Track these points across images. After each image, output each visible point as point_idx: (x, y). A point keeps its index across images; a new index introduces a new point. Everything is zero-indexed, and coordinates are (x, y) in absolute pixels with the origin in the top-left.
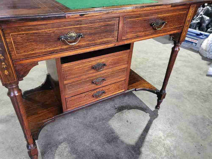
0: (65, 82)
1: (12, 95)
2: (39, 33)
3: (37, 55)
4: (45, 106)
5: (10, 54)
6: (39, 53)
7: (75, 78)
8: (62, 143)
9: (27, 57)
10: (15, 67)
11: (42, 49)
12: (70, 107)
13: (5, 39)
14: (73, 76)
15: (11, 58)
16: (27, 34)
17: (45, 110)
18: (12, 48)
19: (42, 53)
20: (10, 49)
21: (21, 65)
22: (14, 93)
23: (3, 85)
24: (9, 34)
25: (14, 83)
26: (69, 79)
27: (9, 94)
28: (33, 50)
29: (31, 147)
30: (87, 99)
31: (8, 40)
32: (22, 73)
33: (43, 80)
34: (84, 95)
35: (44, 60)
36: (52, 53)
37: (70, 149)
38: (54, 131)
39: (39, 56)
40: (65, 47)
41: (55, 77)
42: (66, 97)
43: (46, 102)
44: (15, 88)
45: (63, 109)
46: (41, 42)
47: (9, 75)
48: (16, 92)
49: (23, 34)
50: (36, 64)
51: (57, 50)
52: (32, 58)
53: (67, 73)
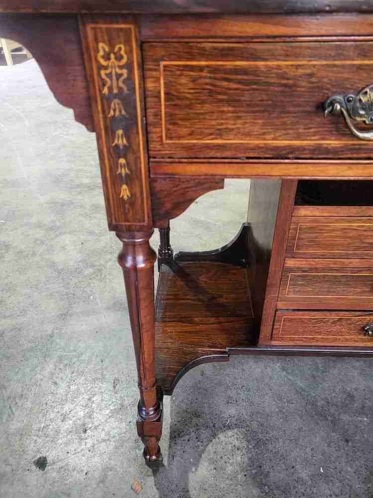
0: (290, 263)
1: (129, 263)
2: (255, 72)
3: (228, 154)
4: (214, 307)
5: (147, 133)
6: (237, 147)
7: (323, 257)
8: (229, 427)
9: (194, 155)
10: (151, 181)
11: (248, 135)
12: (282, 339)
13: (143, 78)
14: (320, 252)
15: (147, 149)
16: (214, 70)
17: (213, 320)
18: (157, 115)
19: (246, 148)
20: (151, 119)
21: (171, 176)
22: (134, 259)
23: (112, 227)
24: (157, 61)
25: (141, 229)
26: (305, 256)
27: (122, 258)
28: (220, 133)
29: (147, 414)
30: (339, 333)
31: (150, 85)
32: (168, 206)
33: (230, 235)
34: (334, 316)
35: (246, 176)
36: (280, 155)
37: (246, 460)
38: (220, 384)
39: (232, 160)
40: (333, 143)
41: (262, 237)
42: (280, 305)
43: (221, 296)
44: (140, 244)
45: (261, 336)
46: (254, 108)
47: (132, 202)
48: (140, 258)
49: (201, 69)
50: (216, 183)
51: (301, 149)
52: (210, 160)
53: (302, 236)
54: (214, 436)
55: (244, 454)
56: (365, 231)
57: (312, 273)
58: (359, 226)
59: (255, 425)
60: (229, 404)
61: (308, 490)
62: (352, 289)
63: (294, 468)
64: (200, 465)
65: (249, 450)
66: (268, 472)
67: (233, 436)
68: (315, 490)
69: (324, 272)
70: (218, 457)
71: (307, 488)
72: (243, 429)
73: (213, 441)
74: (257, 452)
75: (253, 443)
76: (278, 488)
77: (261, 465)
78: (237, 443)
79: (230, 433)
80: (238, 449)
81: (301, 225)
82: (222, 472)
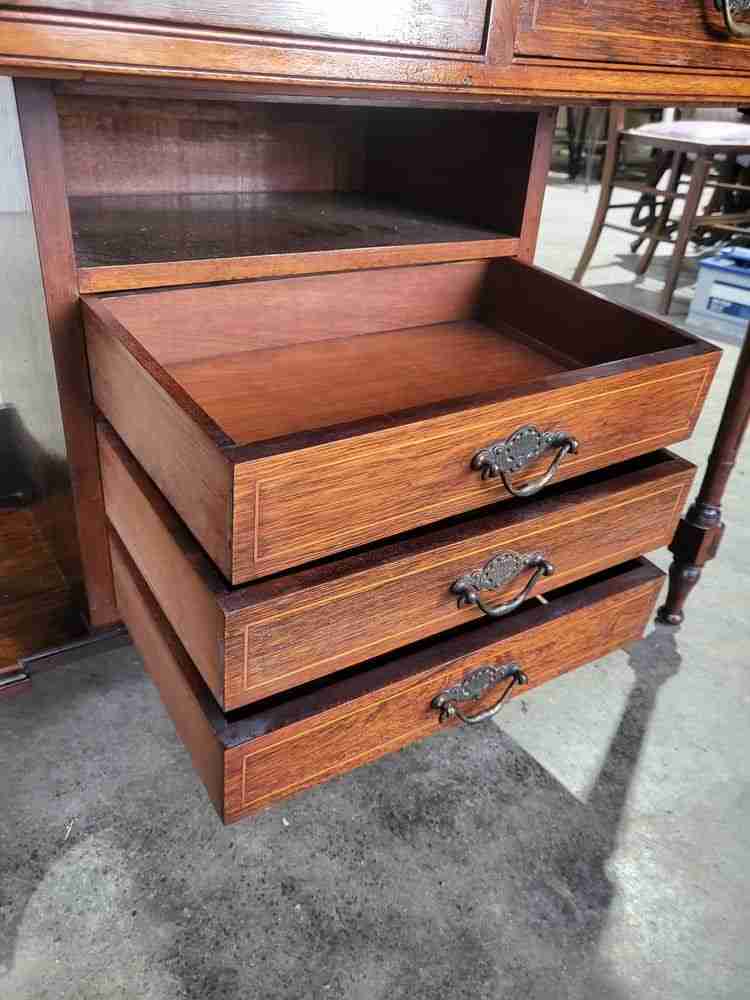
8: (73, 841)
37: (128, 884)
53: (271, 514)
54: (40, 874)
55: (122, 875)
56: (415, 458)
57: (305, 603)
58: (402, 450)
59: (131, 809)
60: (63, 796)
61: (269, 870)
62: (402, 613)
63: (234, 847)
64: (18, 953)
65: (130, 863)
66: (183, 880)
67: (87, 852)
68: (282, 862)
69: (334, 594)
70: (60, 912)
71: (266, 867)
72: (107, 830)
73: (40, 888)
74: (148, 857)
75: (136, 844)
76: (208, 898)
77: (163, 876)
78: (98, 862)
79: (77, 851)
80: (105, 873)
81: (262, 484)
82: (76, 937)
